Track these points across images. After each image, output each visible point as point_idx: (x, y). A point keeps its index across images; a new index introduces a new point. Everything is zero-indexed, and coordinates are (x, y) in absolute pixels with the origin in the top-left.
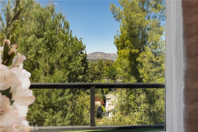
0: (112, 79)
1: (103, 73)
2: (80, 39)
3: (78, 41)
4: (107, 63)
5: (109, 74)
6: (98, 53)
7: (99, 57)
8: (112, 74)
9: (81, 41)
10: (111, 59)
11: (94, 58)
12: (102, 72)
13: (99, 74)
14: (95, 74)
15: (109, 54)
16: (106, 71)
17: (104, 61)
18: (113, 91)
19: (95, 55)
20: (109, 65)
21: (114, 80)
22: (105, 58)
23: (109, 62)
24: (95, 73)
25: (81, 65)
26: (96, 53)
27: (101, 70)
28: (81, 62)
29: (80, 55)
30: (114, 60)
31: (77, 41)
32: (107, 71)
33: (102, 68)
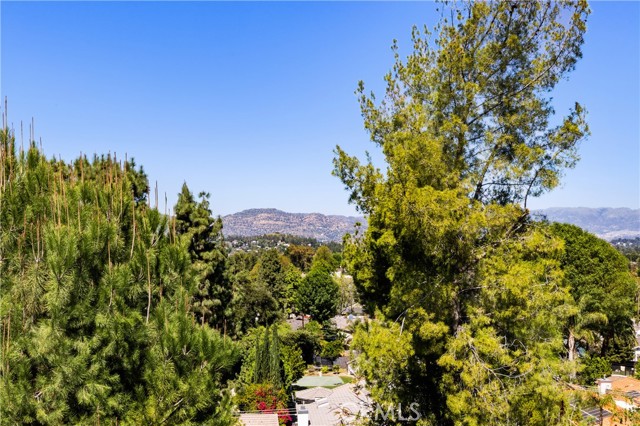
0: (315, 317)
1: (281, 296)
2: (202, 194)
3: (196, 203)
4: (292, 253)
5: (305, 299)
6: (261, 211)
7: (263, 226)
8: (313, 301)
9: (204, 202)
10: (307, 235)
11: (245, 232)
12: (277, 292)
13: (266, 304)
14: (253, 304)
15: (301, 217)
16: (290, 286)
17: (283, 240)
18: (318, 364)
19: (250, 219)
20: (300, 258)
21: (320, 322)
22: (286, 232)
23: (300, 248)
24: (253, 299)
25: (207, 293)
26: (254, 212)
27: (272, 282)
28: (207, 281)
29: (202, 254)
30: (316, 236)
31: (192, 205)
32: (295, 287)
33: (278, 278)
